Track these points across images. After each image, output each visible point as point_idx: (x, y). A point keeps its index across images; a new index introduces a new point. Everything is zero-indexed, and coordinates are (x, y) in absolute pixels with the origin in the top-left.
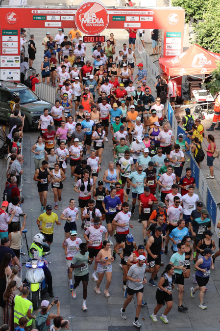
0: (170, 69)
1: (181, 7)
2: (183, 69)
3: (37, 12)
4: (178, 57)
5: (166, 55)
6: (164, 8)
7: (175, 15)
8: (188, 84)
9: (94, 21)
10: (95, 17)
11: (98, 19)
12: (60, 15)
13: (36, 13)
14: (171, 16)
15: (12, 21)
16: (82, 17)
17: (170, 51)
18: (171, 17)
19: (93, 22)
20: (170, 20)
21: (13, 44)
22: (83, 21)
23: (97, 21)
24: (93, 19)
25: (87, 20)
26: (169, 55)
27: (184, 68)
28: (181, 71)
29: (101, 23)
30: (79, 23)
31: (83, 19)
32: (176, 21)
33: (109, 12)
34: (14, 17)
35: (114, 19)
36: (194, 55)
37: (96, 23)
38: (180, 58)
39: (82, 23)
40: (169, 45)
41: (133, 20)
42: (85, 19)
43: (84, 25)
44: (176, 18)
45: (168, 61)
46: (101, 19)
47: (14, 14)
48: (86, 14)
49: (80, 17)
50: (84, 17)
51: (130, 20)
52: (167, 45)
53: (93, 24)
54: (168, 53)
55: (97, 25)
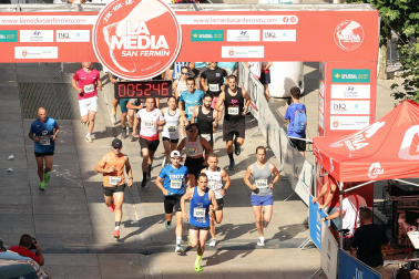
0: (343, 164)
1: (368, 5)
2: (377, 165)
4: (364, 134)
5: (332, 128)
6: (325, 7)
7: (354, 25)
8: (391, 203)
10: (147, 31)
11: (153, 37)
12: (55, 28)
14: (343, 28)
16: (113, 32)
17: (341, 119)
18: (343, 31)
19: (140, 47)
20: (340, 38)
22: (113, 43)
24: (140, 38)
25: (123, 40)
26: (340, 128)
27: (380, 161)
28: (371, 169)
29: (161, 49)
30: (104, 48)
31: (114, 38)
32: (357, 38)
33: (183, 20)
36: (406, 127)
37: (149, 49)
38: (368, 136)
39: (112, 47)
40: (338, 102)
42: (119, 39)
43: (118, 52)
44: (356, 32)
45: (337, 145)
46: (162, 38)
48: (121, 26)
49: (105, 32)
50: (118, 32)
51: (235, 40)
52: (333, 103)
53: (139, 51)
54: (336, 123)
55: (151, 53)
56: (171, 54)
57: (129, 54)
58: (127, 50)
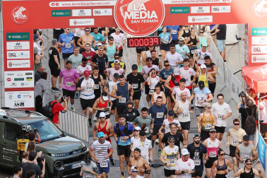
0: (258, 83)
3: (57, 4)
5: (253, 62)
9: (143, 15)
10: (145, 9)
11: (149, 12)
12: (92, 8)
13: (55, 6)
14: (257, 4)
15: (20, 20)
16: (125, 9)
17: (258, 57)
18: (258, 6)
19: (141, 17)
20: (256, 10)
21: (22, 54)
22: (126, 16)
23: (147, 15)
24: (141, 13)
25: (132, 13)
26: (257, 61)
29: (153, 18)
32: (266, 10)
33: (165, 1)
34: (23, 13)
35: (173, 10)
37: (147, 19)
39: (125, 18)
40: (256, 47)
41: (201, 12)
42: (129, 13)
43: (128, 21)
44: (265, 6)
46: (154, 12)
47: (23, 9)
49: (121, 10)
50: (128, 9)
51: (196, 12)
52: (253, 47)
53: (141, 20)
54: (255, 59)
55: (148, 21)
56: (159, 21)
57: (135, 22)
58: (134, 20)
